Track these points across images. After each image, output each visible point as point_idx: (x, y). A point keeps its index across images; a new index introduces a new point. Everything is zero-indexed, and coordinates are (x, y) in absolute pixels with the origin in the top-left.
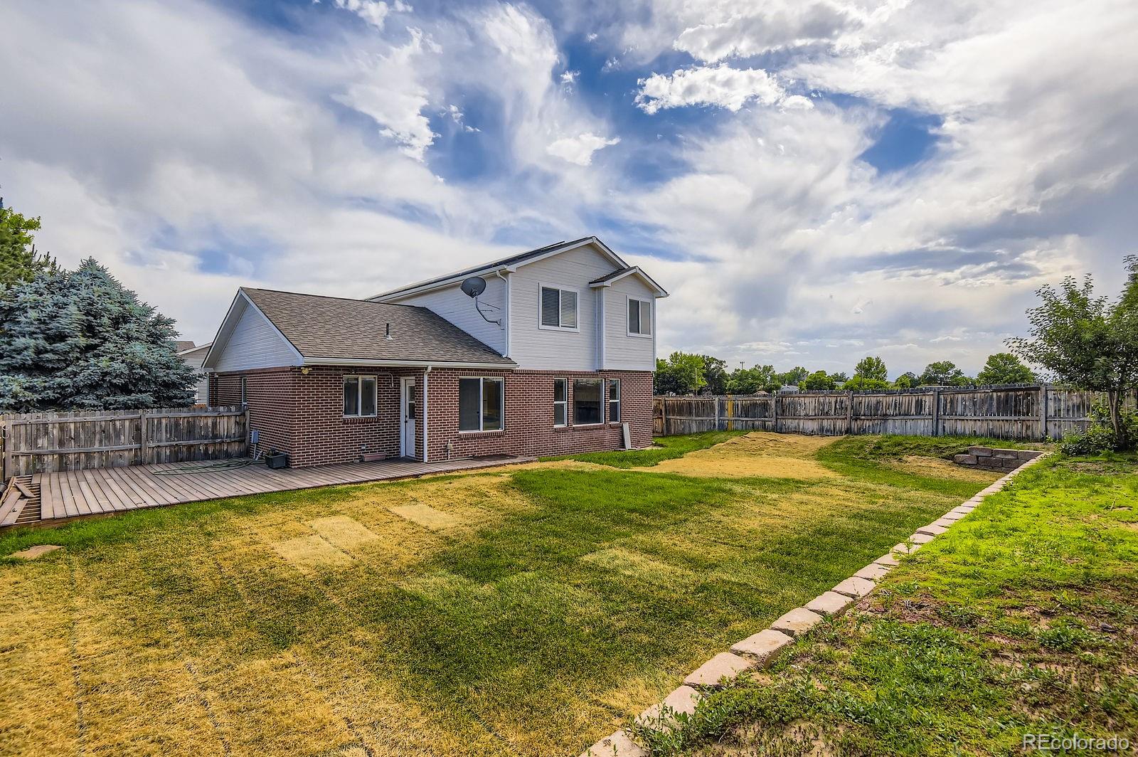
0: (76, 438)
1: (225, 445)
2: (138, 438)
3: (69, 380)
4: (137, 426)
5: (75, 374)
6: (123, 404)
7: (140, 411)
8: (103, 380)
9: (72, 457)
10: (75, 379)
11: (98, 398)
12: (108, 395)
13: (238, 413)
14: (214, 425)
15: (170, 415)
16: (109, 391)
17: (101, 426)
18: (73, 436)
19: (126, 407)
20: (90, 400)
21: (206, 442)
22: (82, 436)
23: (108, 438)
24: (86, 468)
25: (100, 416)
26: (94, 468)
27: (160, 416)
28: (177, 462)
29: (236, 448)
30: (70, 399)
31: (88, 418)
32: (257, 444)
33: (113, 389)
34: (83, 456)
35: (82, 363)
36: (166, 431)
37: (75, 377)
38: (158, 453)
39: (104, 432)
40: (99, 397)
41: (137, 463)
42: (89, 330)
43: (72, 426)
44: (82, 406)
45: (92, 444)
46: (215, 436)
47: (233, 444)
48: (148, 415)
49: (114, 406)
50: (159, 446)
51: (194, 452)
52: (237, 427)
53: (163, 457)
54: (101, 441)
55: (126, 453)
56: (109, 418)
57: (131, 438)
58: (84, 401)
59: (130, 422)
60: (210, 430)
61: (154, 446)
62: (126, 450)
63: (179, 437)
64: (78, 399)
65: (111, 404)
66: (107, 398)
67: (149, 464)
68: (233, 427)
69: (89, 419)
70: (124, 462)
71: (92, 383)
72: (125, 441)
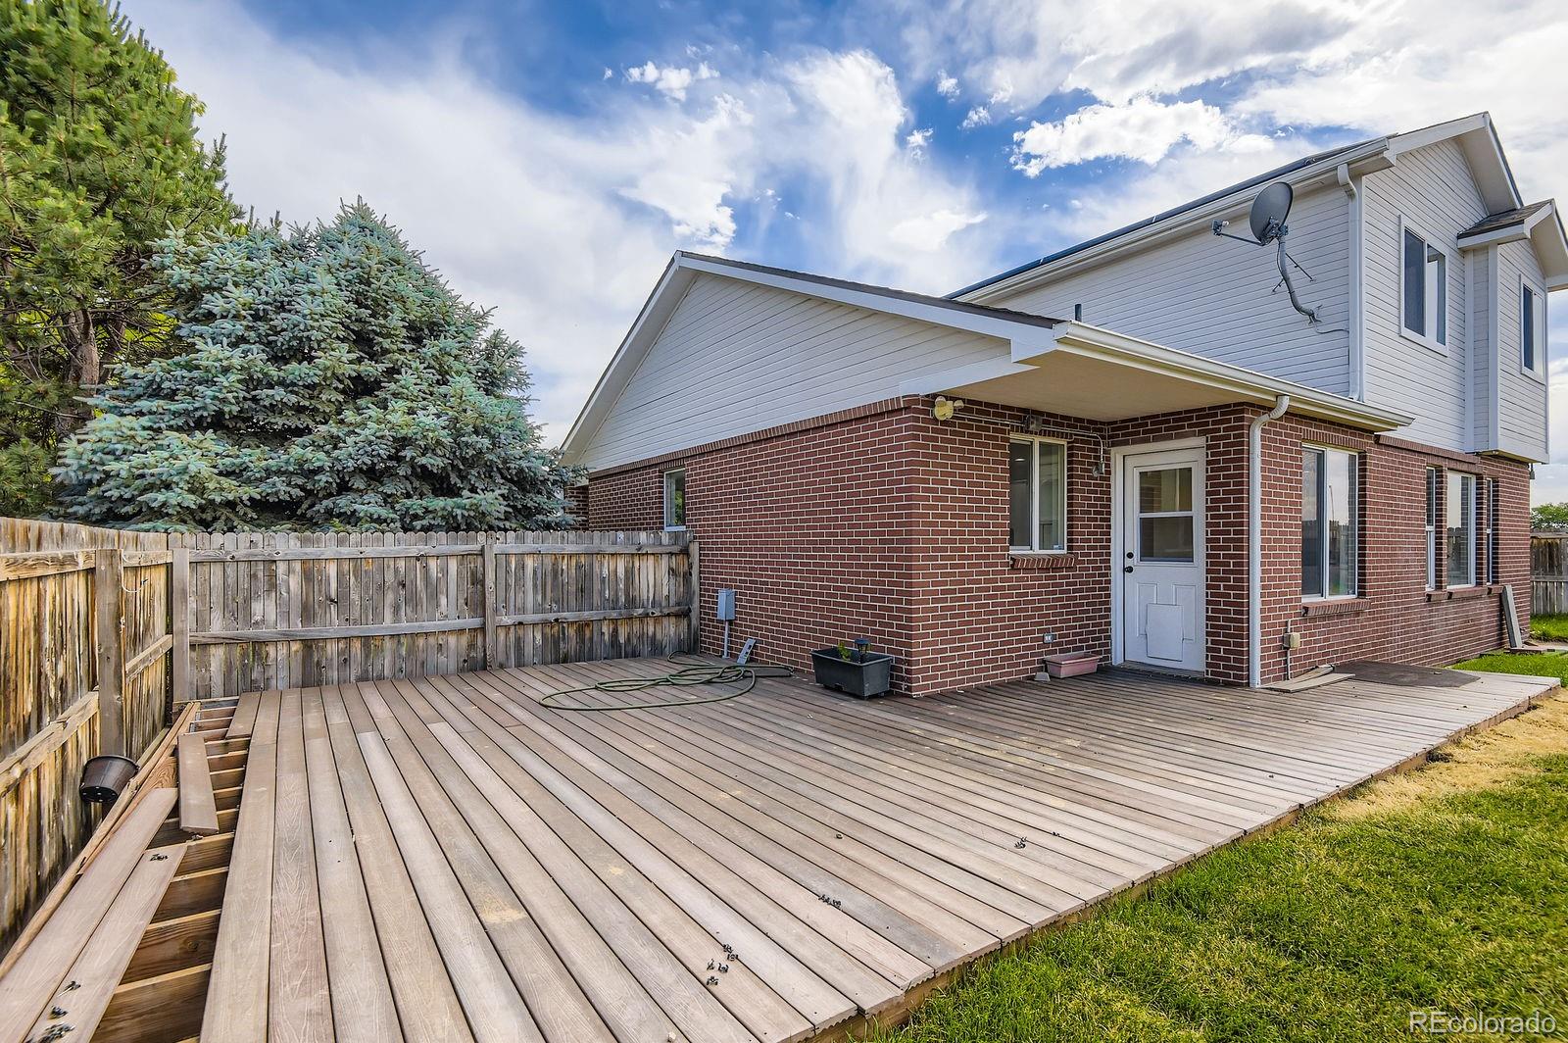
0: (339, 601)
1: (651, 622)
2: (477, 604)
3: (322, 455)
4: (474, 574)
5: (335, 442)
6: (443, 517)
7: (481, 536)
8: (399, 459)
9: (332, 649)
10: (336, 452)
11: (385, 502)
12: (408, 496)
13: (676, 549)
14: (630, 573)
15: (543, 548)
16: (409, 487)
17: (396, 570)
18: (333, 595)
19: (452, 525)
20: (369, 505)
21: (614, 615)
22: (355, 597)
23: (413, 601)
24: (363, 678)
25: (395, 546)
26: (381, 678)
27: (522, 548)
28: (557, 662)
29: (672, 630)
30: (325, 503)
31: (368, 549)
32: (731, 622)
33: (417, 484)
34: (357, 645)
35: (349, 415)
36: (535, 586)
37: (335, 447)
38: (518, 640)
39: (404, 586)
40: (388, 500)
41: (477, 665)
42: (363, 342)
43: (332, 569)
44: (351, 519)
45: (378, 617)
46: (631, 602)
47: (665, 621)
48: (498, 547)
49: (425, 522)
50: (520, 623)
51: (591, 639)
52: (673, 581)
53: (529, 650)
54: (396, 609)
55: (452, 640)
56: (414, 551)
57: (461, 601)
58: (356, 506)
59: (460, 564)
60: (622, 586)
61: (510, 622)
62: (451, 632)
63: (560, 603)
64: (343, 502)
65: (416, 517)
66: (408, 502)
67: (502, 666)
68: (665, 581)
69: (370, 551)
70: (450, 662)
71: (374, 464)
72: (449, 614)
